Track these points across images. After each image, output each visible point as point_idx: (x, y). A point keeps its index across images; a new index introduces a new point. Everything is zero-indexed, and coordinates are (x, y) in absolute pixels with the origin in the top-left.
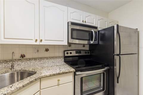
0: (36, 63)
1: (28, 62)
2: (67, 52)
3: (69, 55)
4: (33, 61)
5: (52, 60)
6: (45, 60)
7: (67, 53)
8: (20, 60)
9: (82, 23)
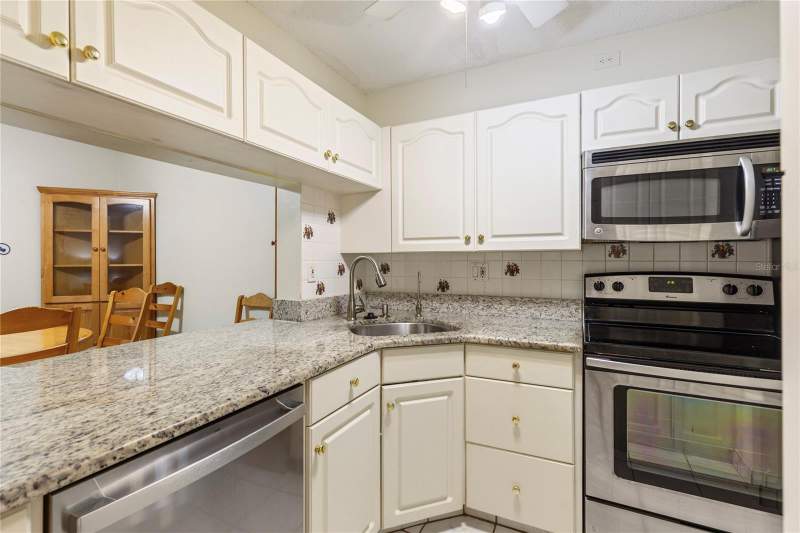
0: (476, 312)
1: (456, 304)
2: (596, 280)
3: (609, 293)
4: (469, 304)
5: (532, 311)
6: (506, 307)
7: (600, 287)
8: (438, 295)
9: (671, 138)
